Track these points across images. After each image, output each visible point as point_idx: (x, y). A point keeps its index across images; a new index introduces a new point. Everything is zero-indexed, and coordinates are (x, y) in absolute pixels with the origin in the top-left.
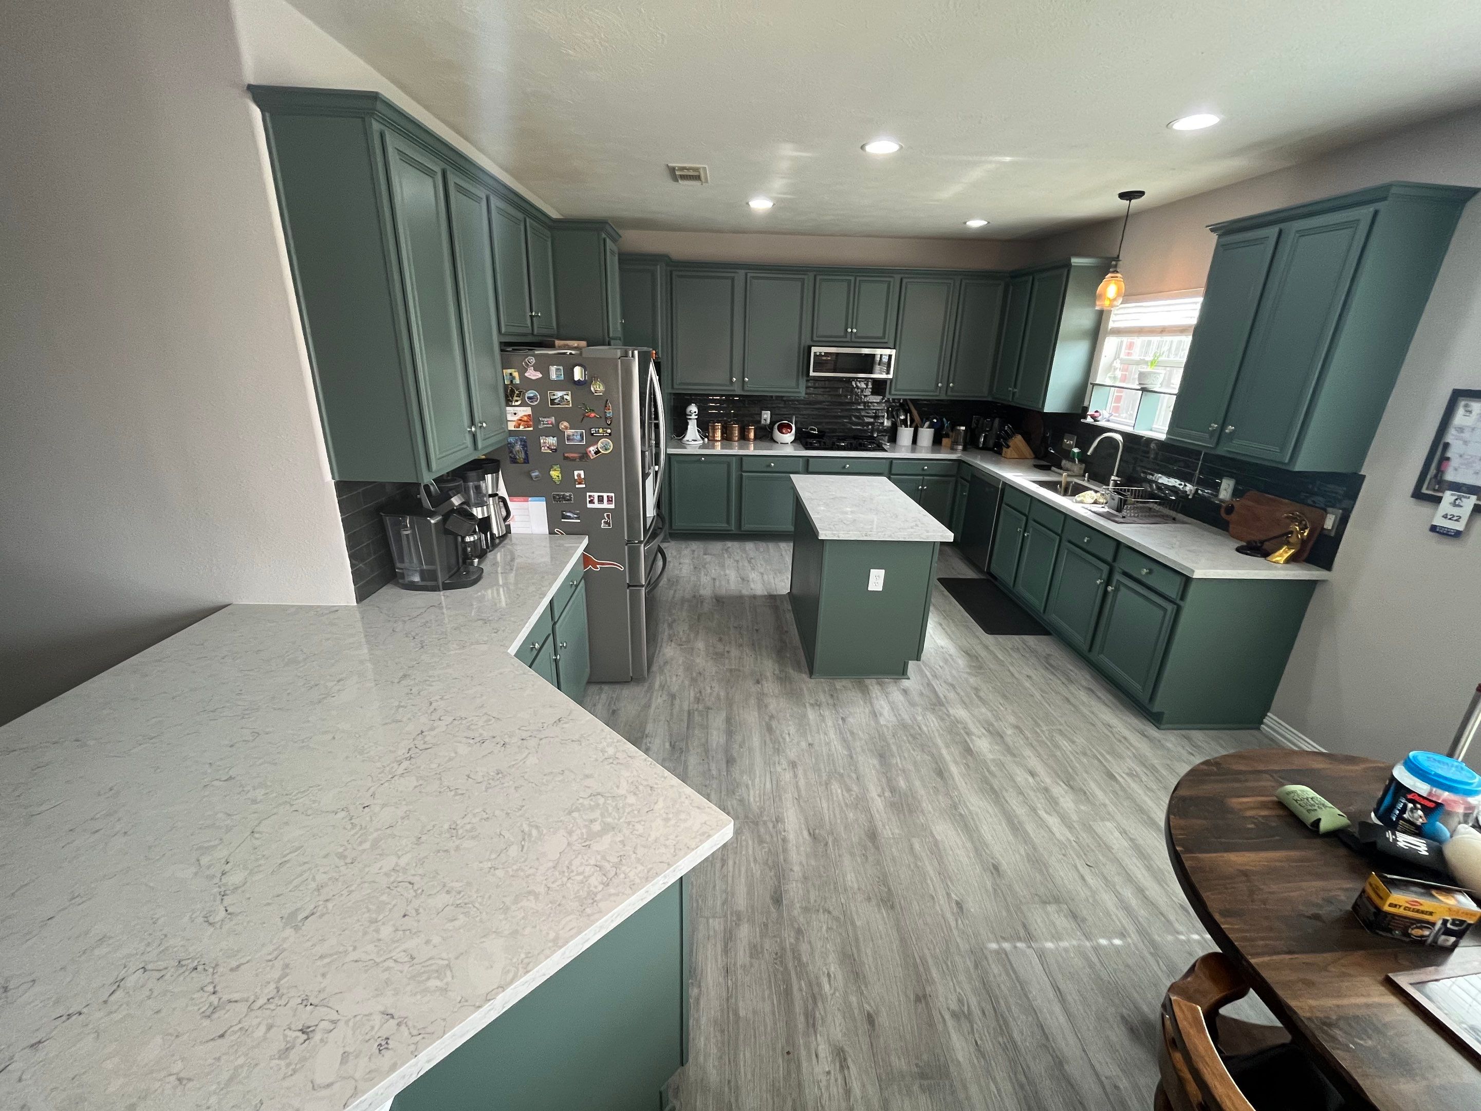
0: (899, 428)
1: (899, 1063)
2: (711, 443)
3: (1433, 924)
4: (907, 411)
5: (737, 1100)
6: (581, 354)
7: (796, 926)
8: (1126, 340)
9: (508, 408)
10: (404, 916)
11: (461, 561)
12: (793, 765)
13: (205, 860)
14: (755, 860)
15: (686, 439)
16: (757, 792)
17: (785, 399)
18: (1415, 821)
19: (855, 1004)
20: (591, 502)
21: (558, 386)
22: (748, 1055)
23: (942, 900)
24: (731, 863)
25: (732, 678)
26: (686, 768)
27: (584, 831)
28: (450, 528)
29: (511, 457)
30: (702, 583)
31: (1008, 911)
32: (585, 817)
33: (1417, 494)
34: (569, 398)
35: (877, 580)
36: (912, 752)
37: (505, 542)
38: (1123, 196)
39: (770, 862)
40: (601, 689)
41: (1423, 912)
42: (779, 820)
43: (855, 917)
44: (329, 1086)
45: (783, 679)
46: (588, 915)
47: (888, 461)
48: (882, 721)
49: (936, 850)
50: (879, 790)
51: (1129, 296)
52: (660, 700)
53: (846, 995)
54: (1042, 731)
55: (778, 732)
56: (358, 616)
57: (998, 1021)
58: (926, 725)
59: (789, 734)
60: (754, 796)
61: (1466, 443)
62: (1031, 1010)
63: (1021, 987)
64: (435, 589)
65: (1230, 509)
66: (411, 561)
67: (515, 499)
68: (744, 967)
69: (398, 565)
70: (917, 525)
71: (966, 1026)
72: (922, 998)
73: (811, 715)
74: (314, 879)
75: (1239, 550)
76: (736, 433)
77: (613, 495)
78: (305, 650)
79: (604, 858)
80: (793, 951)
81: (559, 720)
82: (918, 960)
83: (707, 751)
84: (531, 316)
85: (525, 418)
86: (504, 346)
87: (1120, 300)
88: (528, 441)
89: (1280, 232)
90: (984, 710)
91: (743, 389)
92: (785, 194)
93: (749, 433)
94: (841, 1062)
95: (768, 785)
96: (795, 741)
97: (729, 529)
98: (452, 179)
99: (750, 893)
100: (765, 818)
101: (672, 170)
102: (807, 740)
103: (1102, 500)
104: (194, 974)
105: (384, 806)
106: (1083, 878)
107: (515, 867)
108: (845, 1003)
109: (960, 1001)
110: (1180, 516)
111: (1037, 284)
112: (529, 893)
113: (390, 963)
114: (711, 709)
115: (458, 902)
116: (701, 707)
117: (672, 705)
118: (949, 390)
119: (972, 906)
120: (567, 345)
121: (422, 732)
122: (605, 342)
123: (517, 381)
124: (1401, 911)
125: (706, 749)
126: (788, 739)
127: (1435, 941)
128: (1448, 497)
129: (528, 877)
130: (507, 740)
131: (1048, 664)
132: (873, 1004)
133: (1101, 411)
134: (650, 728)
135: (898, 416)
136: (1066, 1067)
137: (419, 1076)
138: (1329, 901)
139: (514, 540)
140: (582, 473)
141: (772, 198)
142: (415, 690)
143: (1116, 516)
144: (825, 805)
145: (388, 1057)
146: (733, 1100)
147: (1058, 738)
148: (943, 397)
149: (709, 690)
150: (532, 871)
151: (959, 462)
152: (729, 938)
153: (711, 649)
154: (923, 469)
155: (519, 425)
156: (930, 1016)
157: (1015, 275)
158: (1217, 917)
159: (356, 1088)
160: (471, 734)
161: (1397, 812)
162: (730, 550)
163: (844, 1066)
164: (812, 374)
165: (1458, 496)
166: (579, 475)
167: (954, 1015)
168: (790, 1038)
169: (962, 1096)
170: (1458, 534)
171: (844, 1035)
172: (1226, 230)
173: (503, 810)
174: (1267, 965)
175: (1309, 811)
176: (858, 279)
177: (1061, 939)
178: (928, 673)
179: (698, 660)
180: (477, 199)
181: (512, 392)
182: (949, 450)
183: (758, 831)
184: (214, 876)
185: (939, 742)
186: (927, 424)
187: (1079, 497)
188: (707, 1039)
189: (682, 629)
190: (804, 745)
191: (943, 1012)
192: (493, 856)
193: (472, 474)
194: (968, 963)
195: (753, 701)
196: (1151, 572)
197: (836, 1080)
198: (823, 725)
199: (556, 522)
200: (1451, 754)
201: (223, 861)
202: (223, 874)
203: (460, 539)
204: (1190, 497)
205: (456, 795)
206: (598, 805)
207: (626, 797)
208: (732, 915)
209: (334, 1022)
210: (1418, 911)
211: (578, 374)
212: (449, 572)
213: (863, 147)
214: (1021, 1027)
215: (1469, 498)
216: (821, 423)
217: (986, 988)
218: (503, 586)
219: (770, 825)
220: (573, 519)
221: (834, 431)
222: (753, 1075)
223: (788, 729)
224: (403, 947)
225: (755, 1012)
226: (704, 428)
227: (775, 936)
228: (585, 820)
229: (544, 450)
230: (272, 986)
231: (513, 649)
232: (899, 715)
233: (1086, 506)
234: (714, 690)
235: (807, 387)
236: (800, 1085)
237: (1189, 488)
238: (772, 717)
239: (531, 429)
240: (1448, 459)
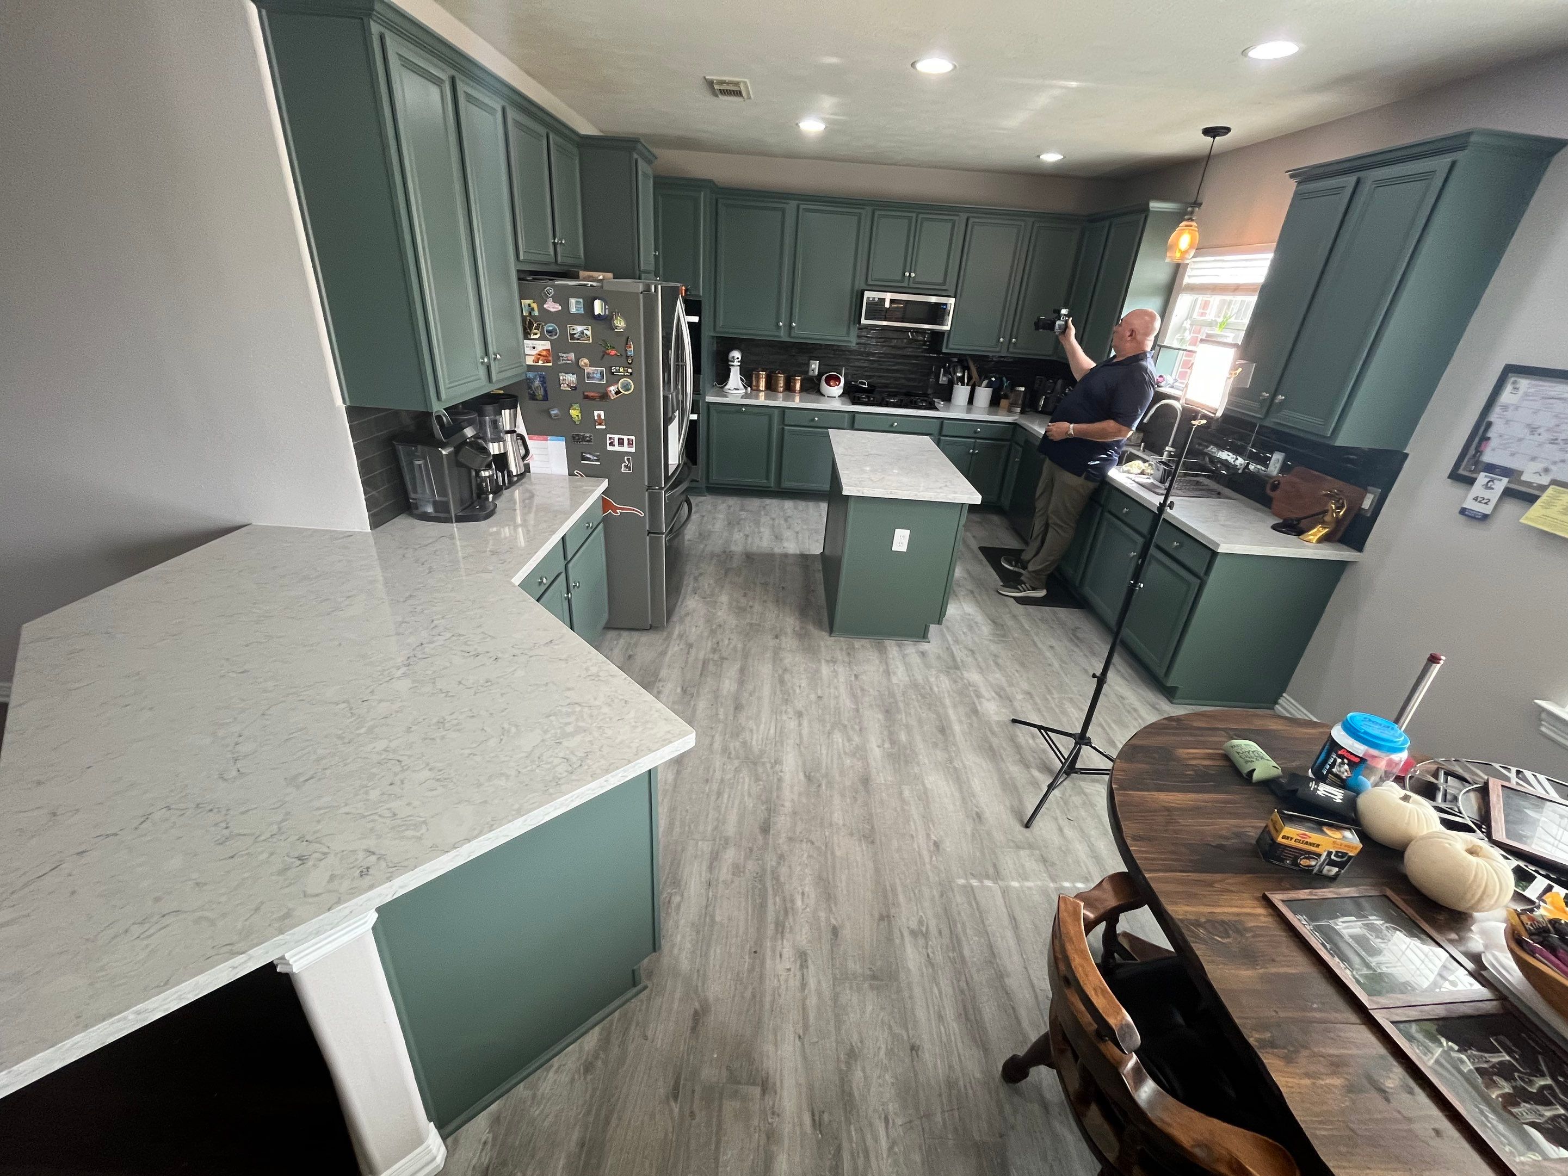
0: (956, 386)
1: (853, 966)
2: (754, 393)
3: (1319, 855)
4: (965, 368)
5: (703, 985)
6: (602, 287)
7: (779, 852)
8: (1201, 298)
9: (526, 341)
10: (391, 784)
11: (474, 495)
12: (800, 715)
13: (221, 733)
14: (750, 795)
15: (727, 387)
16: (760, 737)
17: (835, 348)
18: (1342, 775)
19: (823, 919)
20: (612, 444)
21: (577, 319)
22: (718, 951)
23: (921, 839)
24: (726, 796)
25: (751, 631)
26: (694, 710)
27: (559, 731)
28: (462, 460)
29: (529, 394)
30: (734, 539)
31: (983, 853)
32: (561, 721)
33: (1455, 476)
34: (589, 333)
35: (901, 540)
36: (919, 710)
37: (523, 481)
38: (1207, 132)
39: (763, 797)
40: (620, 636)
41: (1311, 844)
42: (778, 762)
43: (836, 848)
44: (317, 895)
45: (802, 636)
46: (551, 794)
47: (938, 422)
48: (895, 680)
49: (925, 797)
50: (880, 741)
51: (1201, 249)
52: (676, 648)
53: (815, 911)
54: (1053, 698)
55: (789, 684)
56: (372, 541)
57: (951, 938)
58: (938, 687)
59: (800, 687)
60: (757, 740)
61: (1507, 422)
62: (984, 932)
63: (980, 915)
64: (448, 520)
65: (1275, 487)
66: (424, 491)
67: (535, 437)
68: (725, 882)
69: (412, 495)
70: (946, 486)
71: (921, 941)
72: (886, 918)
73: (825, 670)
74: (315, 752)
75: (1275, 527)
76: (781, 383)
77: (633, 438)
78: (319, 569)
79: (572, 753)
80: (773, 872)
81: (551, 641)
82: (888, 888)
83: (716, 698)
84: (554, 243)
85: (544, 353)
86: (523, 276)
87: (1192, 253)
88: (548, 377)
89: (1358, 182)
90: (998, 675)
91: (790, 335)
92: (836, 114)
93: (795, 384)
94: (801, 963)
95: (772, 731)
96: (804, 694)
97: (768, 485)
98: (461, 87)
99: (740, 822)
100: (765, 760)
101: (710, 84)
102: (816, 693)
103: (1149, 471)
104: (210, 814)
105: (381, 701)
106: (1061, 830)
107: (492, 755)
108: (813, 917)
109: (921, 922)
110: (1227, 491)
111: (1113, 230)
112: (502, 774)
113: (376, 817)
114: (727, 659)
115: (439, 777)
116: (716, 657)
117: (688, 653)
118: (1011, 346)
119: (948, 846)
120: (592, 277)
121: (422, 644)
122: (634, 274)
123: (536, 313)
124: (1292, 843)
125: (716, 694)
126: (798, 691)
127: (1320, 871)
128: (1482, 478)
129: (503, 762)
130: (500, 655)
131: (1074, 637)
132: (839, 919)
133: (1165, 376)
134: (663, 673)
135: (955, 373)
136: (1006, 980)
137: (395, 897)
138: (1238, 835)
139: (530, 478)
140: (602, 413)
141: (824, 120)
142: (419, 608)
143: (1159, 487)
144: (824, 752)
145: (367, 880)
146: (700, 985)
147: (1068, 705)
148: (1004, 353)
149: (726, 642)
150: (506, 759)
151: (1014, 425)
152: (715, 857)
153: (734, 603)
154: (976, 432)
155: (538, 359)
156: (890, 932)
157: (1093, 219)
158: (1129, 841)
159: (339, 898)
160: (467, 649)
161: (1328, 767)
162: (768, 507)
163: (803, 965)
164: (863, 321)
165: (1491, 478)
166: (599, 416)
167: (913, 933)
168: (759, 941)
169: (906, 994)
170: (1485, 517)
171: (809, 942)
172: (1305, 176)
173: (487, 711)
174: (1158, 880)
175: (1247, 762)
176: (920, 216)
177: (1028, 880)
178: (950, 639)
179: (719, 614)
180: (492, 111)
181: (531, 324)
182: (1005, 413)
183: (756, 770)
184: (227, 746)
185: (948, 702)
186: (985, 382)
187: (1125, 467)
188: (683, 937)
189: (707, 583)
190: (813, 697)
191: (902, 929)
192: (474, 745)
193: (489, 408)
194: (935, 892)
195: (769, 655)
196: (1181, 545)
197: (795, 976)
198: (836, 681)
199: (576, 463)
200: (1397, 721)
201: (237, 735)
202: (237, 744)
203: (474, 473)
204: (1240, 471)
205: (447, 696)
206: (573, 713)
207: (601, 708)
208: (720, 840)
209: (325, 854)
210: (1307, 843)
211: (598, 307)
212: (461, 506)
213: (913, 65)
214: (972, 949)
215: (1501, 480)
216: (870, 377)
217: (947, 914)
218: (521, 525)
219: (768, 766)
220: (592, 461)
221: (886, 386)
222: (720, 968)
223: (800, 682)
224: (388, 806)
225: (730, 919)
226: (748, 377)
227: (758, 860)
228: (560, 723)
229: (564, 387)
230: (275, 827)
231: (518, 579)
232: (913, 675)
233: (1132, 476)
234: (732, 641)
235: (859, 337)
236: (762, 978)
237: (1240, 461)
238: (785, 670)
239: (550, 364)
240: (1489, 439)
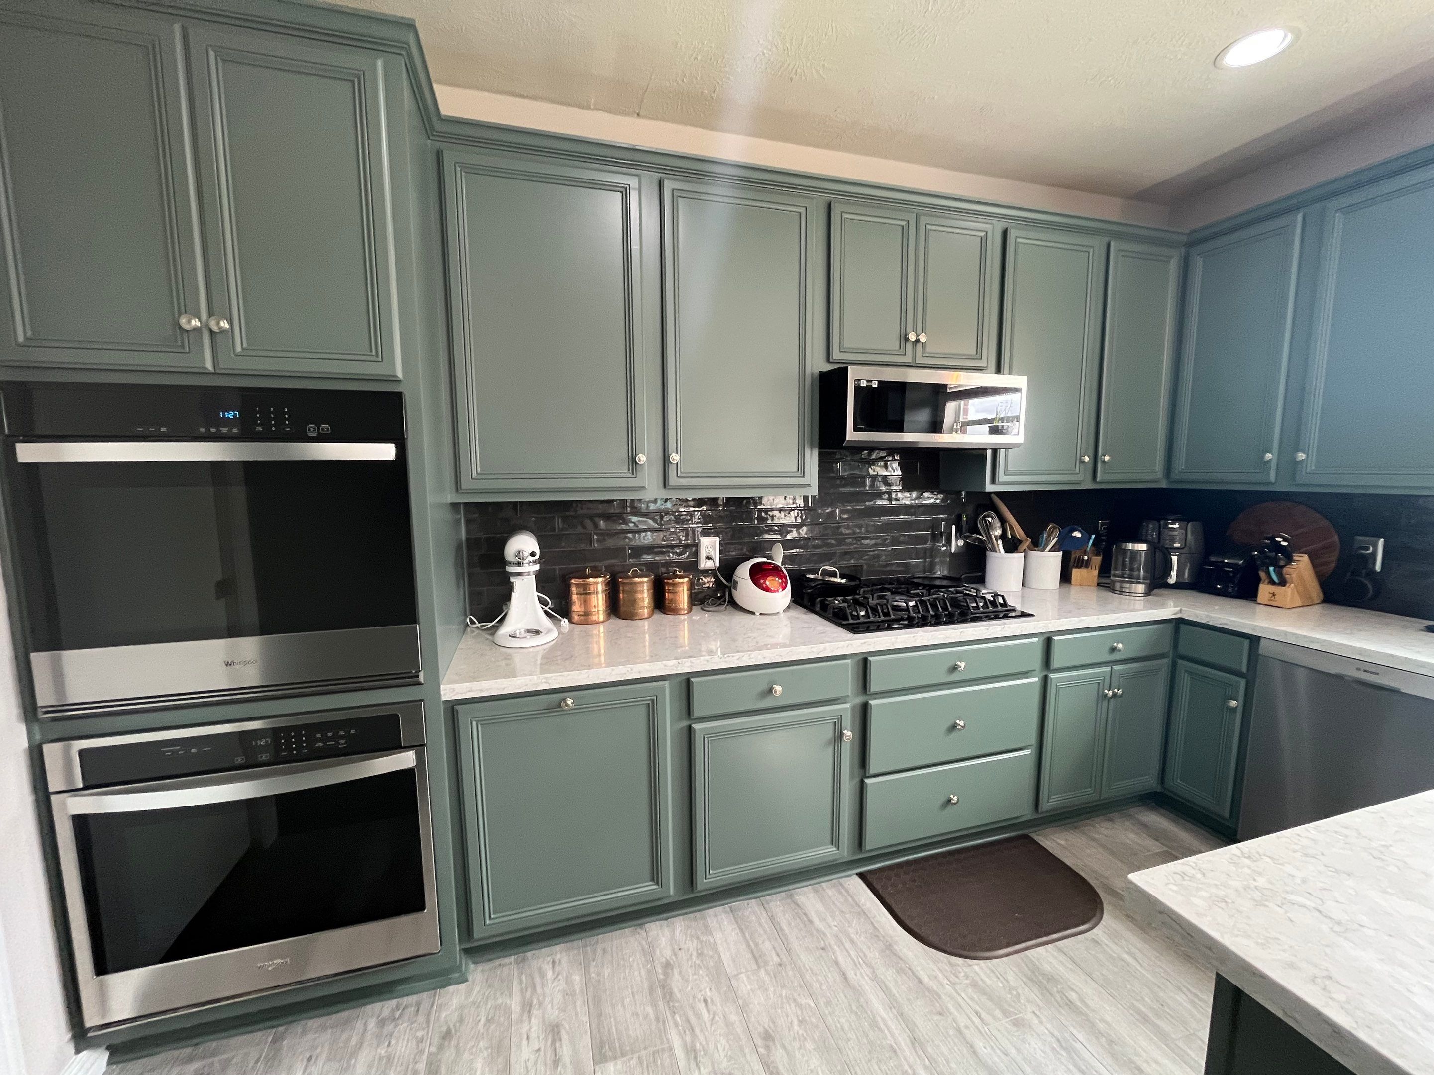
0: (991, 555)
15: (506, 629)
47: (1041, 642)
76: (643, 597)
91: (666, 484)
93: (675, 595)
118: (1101, 469)
148: (1088, 485)
151: (1177, 623)
154: (1113, 650)
164: (851, 435)
176: (923, 220)
226: (559, 592)
